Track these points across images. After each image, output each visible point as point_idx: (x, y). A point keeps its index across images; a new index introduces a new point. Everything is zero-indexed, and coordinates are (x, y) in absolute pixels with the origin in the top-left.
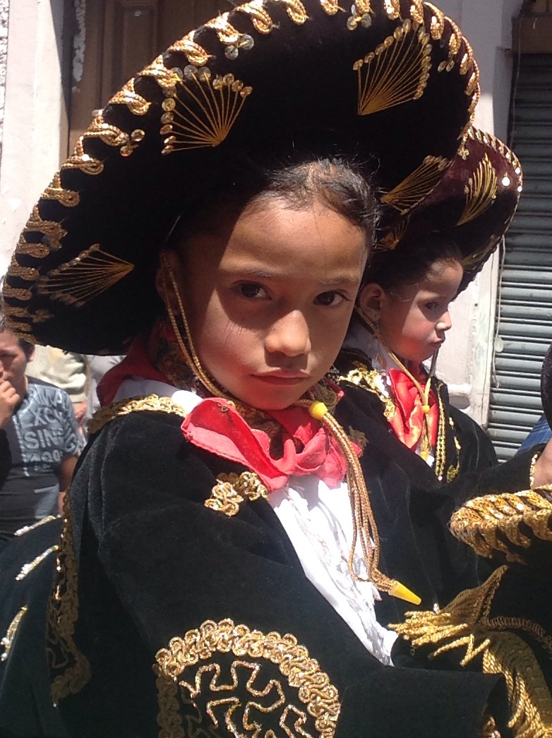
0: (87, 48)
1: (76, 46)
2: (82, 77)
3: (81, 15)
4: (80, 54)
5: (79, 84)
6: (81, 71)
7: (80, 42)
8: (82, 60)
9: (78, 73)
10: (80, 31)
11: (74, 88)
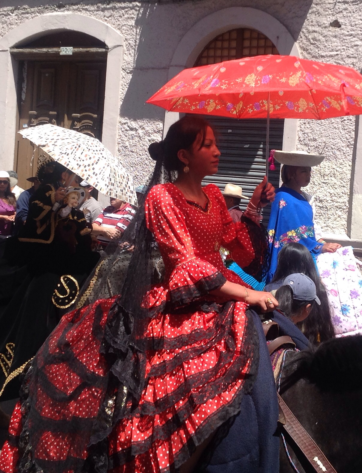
0: (27, 87)
1: (23, 86)
2: (25, 99)
3: (25, 75)
4: (24, 90)
5: (24, 102)
6: (25, 96)
7: (24, 85)
8: (25, 92)
9: (23, 97)
10: (24, 81)
11: (22, 103)
